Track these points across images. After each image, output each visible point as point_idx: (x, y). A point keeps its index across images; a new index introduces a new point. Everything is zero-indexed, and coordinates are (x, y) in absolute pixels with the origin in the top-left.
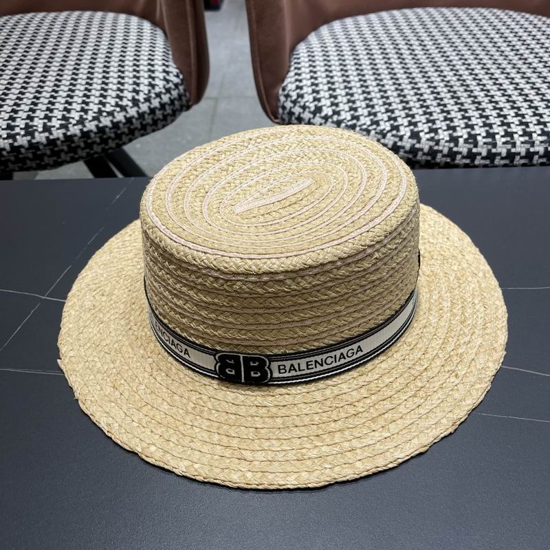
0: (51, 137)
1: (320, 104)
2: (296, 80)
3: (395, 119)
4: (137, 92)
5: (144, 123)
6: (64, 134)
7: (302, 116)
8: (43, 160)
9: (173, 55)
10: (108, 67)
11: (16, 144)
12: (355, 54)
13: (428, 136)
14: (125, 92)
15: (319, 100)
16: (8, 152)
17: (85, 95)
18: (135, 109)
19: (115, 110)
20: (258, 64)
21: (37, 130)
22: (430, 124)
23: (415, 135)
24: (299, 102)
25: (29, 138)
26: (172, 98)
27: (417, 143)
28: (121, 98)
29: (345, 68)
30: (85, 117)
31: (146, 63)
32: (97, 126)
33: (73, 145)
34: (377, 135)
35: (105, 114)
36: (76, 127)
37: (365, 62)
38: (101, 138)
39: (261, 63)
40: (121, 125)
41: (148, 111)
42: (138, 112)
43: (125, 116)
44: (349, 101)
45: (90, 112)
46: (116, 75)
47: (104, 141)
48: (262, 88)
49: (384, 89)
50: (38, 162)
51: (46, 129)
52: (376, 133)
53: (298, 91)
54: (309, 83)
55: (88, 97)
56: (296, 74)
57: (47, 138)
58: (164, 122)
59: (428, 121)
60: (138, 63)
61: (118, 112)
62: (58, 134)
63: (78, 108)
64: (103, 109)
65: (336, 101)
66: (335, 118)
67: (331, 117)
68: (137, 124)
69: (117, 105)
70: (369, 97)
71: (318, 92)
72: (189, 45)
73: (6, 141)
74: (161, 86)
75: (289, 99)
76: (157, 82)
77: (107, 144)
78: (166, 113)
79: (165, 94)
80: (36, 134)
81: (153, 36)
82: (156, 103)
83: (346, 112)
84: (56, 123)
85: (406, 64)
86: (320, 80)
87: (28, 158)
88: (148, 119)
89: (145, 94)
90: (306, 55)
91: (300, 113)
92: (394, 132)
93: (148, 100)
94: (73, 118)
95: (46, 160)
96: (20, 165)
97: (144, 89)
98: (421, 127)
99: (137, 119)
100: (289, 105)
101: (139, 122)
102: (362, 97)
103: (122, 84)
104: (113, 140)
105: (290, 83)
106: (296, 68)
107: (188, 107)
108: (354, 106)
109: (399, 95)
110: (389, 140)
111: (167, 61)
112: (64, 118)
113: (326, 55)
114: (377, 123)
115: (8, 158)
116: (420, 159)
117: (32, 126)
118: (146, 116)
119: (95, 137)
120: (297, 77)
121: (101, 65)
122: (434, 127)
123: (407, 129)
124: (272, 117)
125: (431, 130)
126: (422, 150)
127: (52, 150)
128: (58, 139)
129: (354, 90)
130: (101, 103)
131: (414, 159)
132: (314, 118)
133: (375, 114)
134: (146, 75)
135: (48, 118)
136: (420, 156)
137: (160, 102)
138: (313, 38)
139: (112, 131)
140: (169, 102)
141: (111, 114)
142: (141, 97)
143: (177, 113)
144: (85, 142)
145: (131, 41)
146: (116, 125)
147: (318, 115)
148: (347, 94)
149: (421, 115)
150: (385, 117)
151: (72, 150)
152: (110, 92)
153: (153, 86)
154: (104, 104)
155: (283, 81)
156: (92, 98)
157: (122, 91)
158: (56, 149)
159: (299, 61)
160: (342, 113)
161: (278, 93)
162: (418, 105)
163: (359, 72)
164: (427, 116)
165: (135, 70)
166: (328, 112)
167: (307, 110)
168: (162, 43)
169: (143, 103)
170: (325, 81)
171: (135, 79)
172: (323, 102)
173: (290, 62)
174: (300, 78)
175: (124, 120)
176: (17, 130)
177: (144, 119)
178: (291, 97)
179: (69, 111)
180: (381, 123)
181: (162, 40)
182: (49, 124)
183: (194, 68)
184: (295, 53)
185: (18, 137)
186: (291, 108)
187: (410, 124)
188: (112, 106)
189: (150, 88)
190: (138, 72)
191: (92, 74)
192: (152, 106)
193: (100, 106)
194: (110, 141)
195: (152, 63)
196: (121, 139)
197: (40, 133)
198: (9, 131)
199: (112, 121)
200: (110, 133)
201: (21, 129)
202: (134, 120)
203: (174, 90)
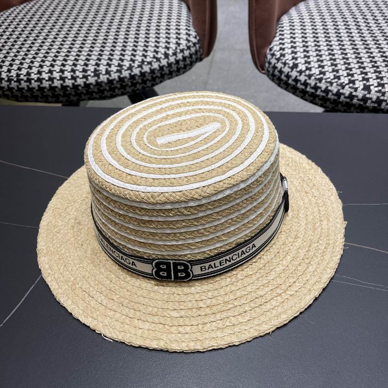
0: (110, 78)
1: (297, 62)
2: (280, 44)
3: (352, 75)
4: (168, 48)
5: (171, 70)
6: (119, 76)
7: (283, 69)
8: (103, 93)
9: (193, 22)
10: (149, 30)
11: (88, 82)
12: (324, 25)
13: (376, 89)
14: (160, 48)
15: (296, 59)
16: (83, 88)
17: (133, 50)
18: (166, 60)
19: (152, 61)
20: (254, 31)
21: (101, 73)
22: (379, 80)
23: (367, 88)
24: (282, 60)
25: (96, 78)
26: (191, 53)
27: (368, 93)
28: (157, 52)
29: (317, 36)
30: (133, 65)
31: (174, 28)
32: (140, 72)
33: (124, 84)
34: (338, 86)
35: (146, 63)
36: (127, 72)
37: (332, 31)
38: (142, 80)
39: (256, 30)
40: (156, 71)
41: (174, 62)
42: (168, 62)
43: (159, 65)
44: (318, 61)
45: (136, 62)
46: (154, 36)
47: (144, 82)
48: (255, 49)
49: (345, 52)
50: (100, 94)
51: (108, 72)
52: (337, 85)
53: (281, 51)
54: (289, 46)
55: (135, 51)
56: (280, 39)
57: (108, 79)
58: (184, 70)
59: (378, 78)
60: (169, 28)
61: (155, 62)
62: (115, 76)
63: (129, 58)
64: (145, 60)
65: (309, 60)
66: (307, 72)
67: (304, 71)
68: (166, 70)
69: (154, 57)
70: (334, 58)
71: (296, 53)
72: (205, 16)
73: (82, 80)
74: (184, 45)
75: (274, 57)
76: (182, 41)
77: (146, 84)
78: (186, 64)
79: (186, 50)
80: (101, 76)
81: (180, 7)
82: (180, 56)
83: (316, 68)
84: (114, 68)
85: (362, 33)
86: (298, 44)
87: (94, 92)
88: (174, 68)
89: (173, 50)
90: (288, 25)
91: (281, 68)
92: (351, 85)
93: (175, 54)
94: (125, 66)
95: (106, 93)
96: (89, 96)
97: (173, 46)
98: (371, 82)
99: (167, 67)
100: (273, 61)
101: (168, 69)
102: (328, 58)
103: (158, 42)
104: (150, 81)
105: (276, 45)
106: (280, 35)
107: (201, 60)
108: (322, 64)
109: (356, 57)
110: (347, 90)
111: (189, 27)
112: (120, 65)
113: (303, 25)
114: (339, 78)
115: (82, 91)
116: (369, 105)
117: (98, 71)
118: (173, 65)
119: (139, 79)
120: (280, 41)
121: (144, 29)
122: (382, 82)
123: (361, 83)
124: (260, 69)
125: (379, 85)
126: (371, 99)
127: (110, 87)
128: (115, 79)
129: (323, 52)
130: (143, 55)
131: (364, 105)
132: (291, 71)
133: (337, 71)
134: (174, 36)
135: (109, 65)
136: (369, 103)
137: (183, 56)
138: (293, 12)
139: (150, 75)
140: (189, 56)
141: (150, 63)
142: (170, 52)
143: (194, 63)
144: (132, 82)
145: (164, 11)
146: (152, 71)
147: (295, 69)
148: (317, 55)
149: (372, 73)
150: (345, 73)
151: (123, 87)
152: (150, 48)
153: (179, 44)
154: (145, 56)
155: (270, 44)
156: (138, 52)
157: (158, 47)
158: (113, 86)
159: (283, 29)
160: (313, 69)
161: (266, 52)
162: (370, 65)
163: (327, 38)
164: (377, 74)
165: (167, 33)
166: (303, 67)
167: (287, 65)
168: (186, 13)
169: (171, 56)
170: (301, 45)
171: (167, 39)
172: (299, 60)
173: (276, 30)
174: (283, 42)
175: (158, 68)
176: (89, 73)
177: (171, 68)
178: (276, 56)
179: (122, 60)
180: (342, 78)
181: (186, 11)
182: (109, 69)
183: (207, 32)
184: (280, 23)
185: (89, 77)
186: (275, 64)
187: (364, 79)
188: (151, 58)
189: (177, 46)
190: (169, 34)
191: (138, 34)
192: (177, 59)
193: (143, 58)
194: (148, 82)
195: (179, 28)
196: (155, 81)
197: (104, 75)
198: (83, 73)
199: (150, 68)
200: (149, 76)
201: (92, 72)
202: (165, 68)
203: (193, 47)
